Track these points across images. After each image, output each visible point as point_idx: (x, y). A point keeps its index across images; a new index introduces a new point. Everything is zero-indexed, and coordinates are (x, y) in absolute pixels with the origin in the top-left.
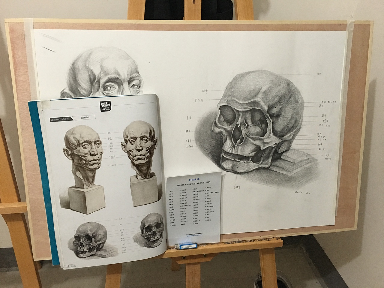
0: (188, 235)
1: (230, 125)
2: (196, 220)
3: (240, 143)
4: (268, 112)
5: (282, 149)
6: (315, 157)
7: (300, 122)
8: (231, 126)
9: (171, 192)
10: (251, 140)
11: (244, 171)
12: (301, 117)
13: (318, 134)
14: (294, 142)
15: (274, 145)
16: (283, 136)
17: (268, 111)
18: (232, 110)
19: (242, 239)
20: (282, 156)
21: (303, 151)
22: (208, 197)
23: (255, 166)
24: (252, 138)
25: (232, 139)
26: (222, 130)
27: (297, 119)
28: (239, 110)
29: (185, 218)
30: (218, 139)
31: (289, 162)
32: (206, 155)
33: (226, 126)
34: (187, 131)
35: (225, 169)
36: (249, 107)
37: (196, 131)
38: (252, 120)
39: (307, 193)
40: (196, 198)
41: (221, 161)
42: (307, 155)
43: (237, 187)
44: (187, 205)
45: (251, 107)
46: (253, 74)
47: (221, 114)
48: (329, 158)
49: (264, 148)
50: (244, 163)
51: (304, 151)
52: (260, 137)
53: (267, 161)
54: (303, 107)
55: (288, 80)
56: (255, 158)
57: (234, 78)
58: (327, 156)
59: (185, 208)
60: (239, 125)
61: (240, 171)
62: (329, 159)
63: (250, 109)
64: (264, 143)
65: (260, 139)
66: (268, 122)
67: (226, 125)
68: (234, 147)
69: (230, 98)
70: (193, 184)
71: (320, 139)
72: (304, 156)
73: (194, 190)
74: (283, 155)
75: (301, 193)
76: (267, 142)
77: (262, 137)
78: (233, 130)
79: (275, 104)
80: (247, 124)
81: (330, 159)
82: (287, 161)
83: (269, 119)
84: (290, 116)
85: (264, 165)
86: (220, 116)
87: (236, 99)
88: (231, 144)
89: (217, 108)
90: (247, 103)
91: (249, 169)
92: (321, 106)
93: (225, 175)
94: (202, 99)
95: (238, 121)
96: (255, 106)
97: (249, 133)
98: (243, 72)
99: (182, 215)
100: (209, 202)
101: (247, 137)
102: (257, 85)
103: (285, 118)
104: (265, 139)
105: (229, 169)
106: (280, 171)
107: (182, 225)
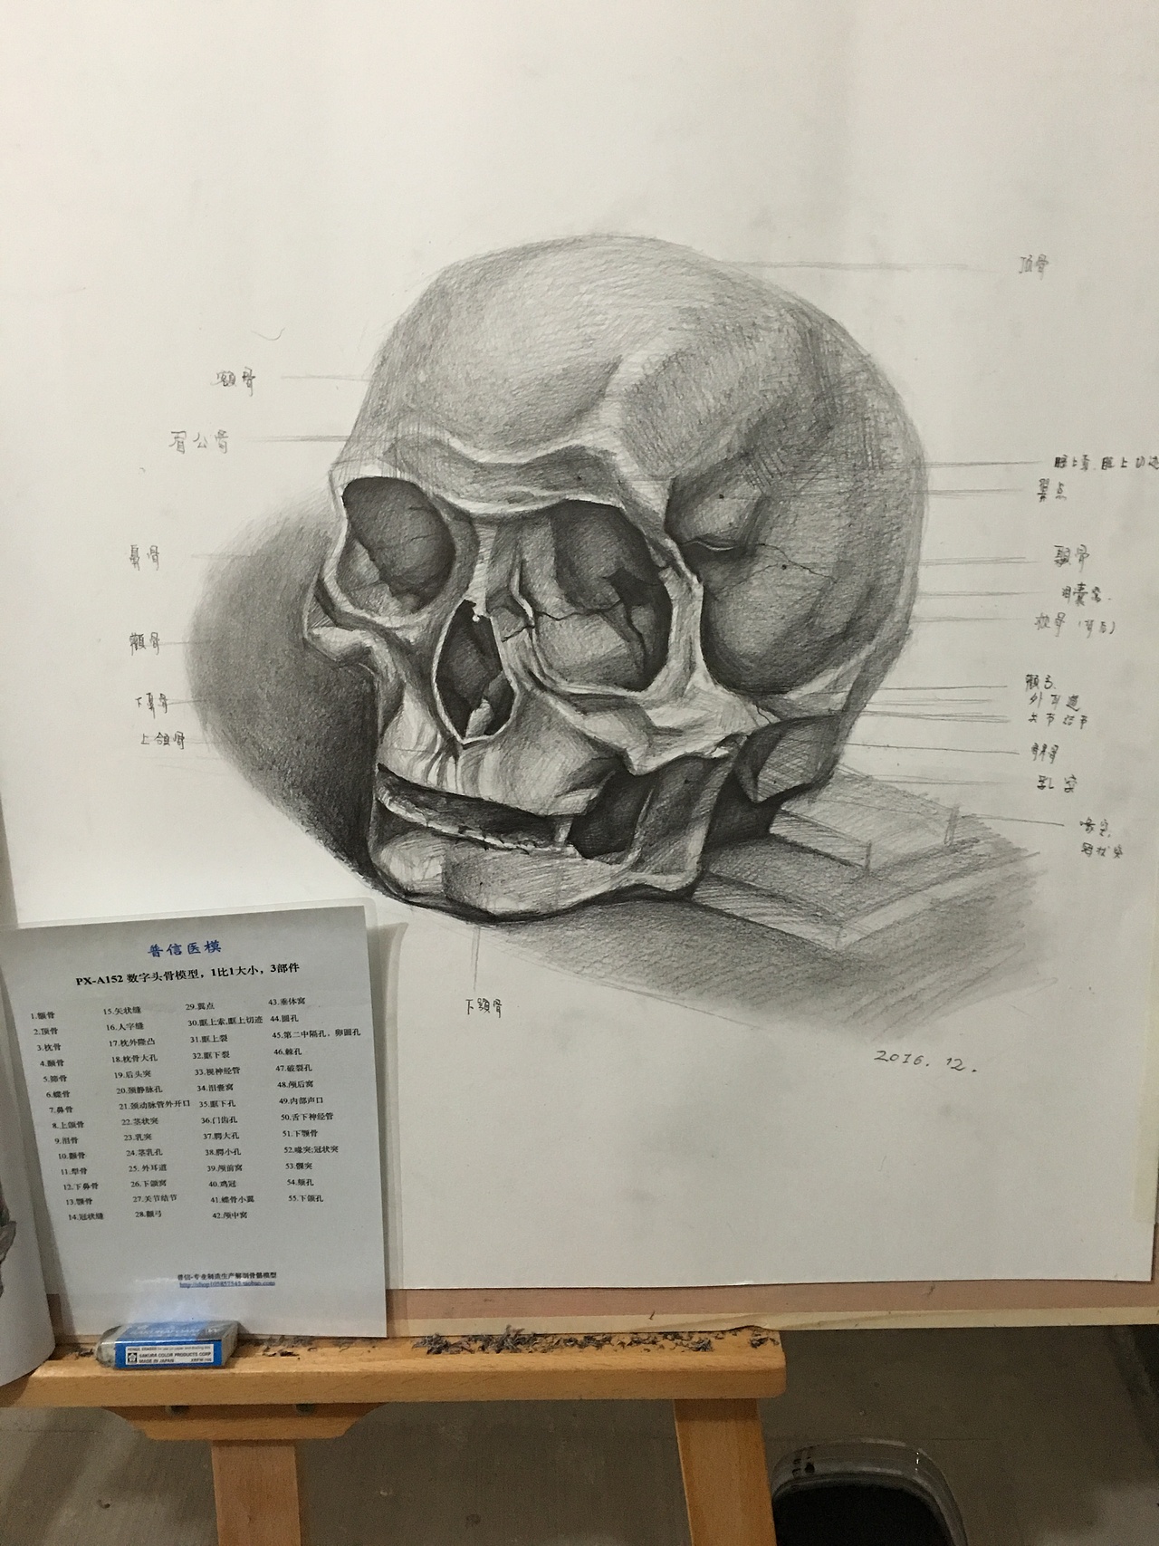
0: (188, 1277)
1: (417, 609)
2: (228, 1192)
3: (490, 728)
4: (670, 528)
5: (773, 778)
6: (1012, 833)
7: (901, 602)
8: (424, 616)
9: (41, 1016)
10: (564, 710)
11: (523, 907)
12: (904, 566)
13: (1032, 681)
14: (863, 728)
15: (719, 745)
16: (780, 688)
17: (667, 521)
18: (429, 508)
19: (529, 1325)
20: (778, 819)
21: (924, 789)
22: (294, 1060)
23: (593, 877)
24: (569, 698)
25: (438, 698)
26: (368, 641)
27: (878, 578)
28: (475, 508)
29: (157, 1175)
30: (342, 693)
31: (824, 863)
32: (270, 793)
33: (390, 615)
34: (137, 641)
35: (398, 886)
36: (537, 492)
37: (196, 644)
38: (566, 572)
39: (953, 1064)
40: (214, 1063)
41: (372, 839)
42: (954, 819)
43: (485, 1005)
44: (160, 1104)
45: (555, 488)
46: (555, 261)
47: (356, 535)
48: (1109, 843)
49: (653, 764)
50: (522, 857)
51: (932, 792)
52: (621, 692)
53: (677, 846)
54: (921, 493)
55: (808, 305)
56: (595, 828)
57: (430, 291)
58: (1097, 828)
59: (155, 1121)
60: (479, 611)
61: (497, 905)
62: (1110, 853)
63: (547, 504)
64: (652, 731)
65: (618, 705)
66: (673, 589)
67: (393, 605)
68: (451, 748)
69: (411, 429)
70: (180, 975)
71: (1042, 718)
72: (932, 825)
73: (199, 1015)
74: (786, 813)
75: (918, 1060)
76: (669, 724)
77: (633, 694)
78: (437, 641)
79: (714, 471)
80: (533, 603)
81: (1118, 853)
82: (815, 852)
83: (680, 574)
84: (831, 559)
85: (655, 873)
86: (348, 550)
87: (447, 437)
88: (430, 731)
89: (327, 493)
90: (524, 461)
91: (558, 892)
92: (1051, 493)
93: (405, 926)
94: (221, 434)
95: (469, 579)
96: (580, 482)
97: (550, 666)
98: (484, 251)
99: (140, 1161)
100: (306, 1092)
101: (538, 692)
102: (588, 341)
103: (792, 572)
104: (654, 704)
105: (425, 887)
106: (771, 916)
107: (145, 1219)
